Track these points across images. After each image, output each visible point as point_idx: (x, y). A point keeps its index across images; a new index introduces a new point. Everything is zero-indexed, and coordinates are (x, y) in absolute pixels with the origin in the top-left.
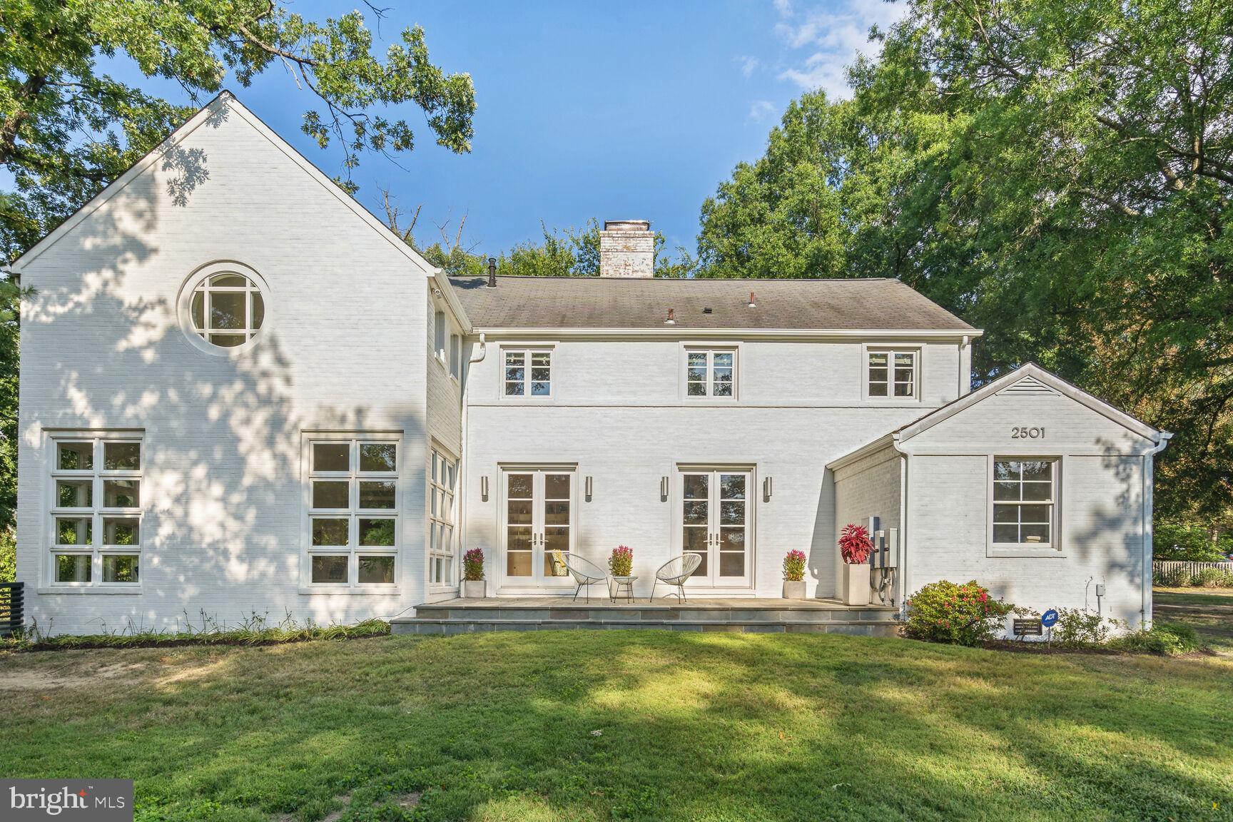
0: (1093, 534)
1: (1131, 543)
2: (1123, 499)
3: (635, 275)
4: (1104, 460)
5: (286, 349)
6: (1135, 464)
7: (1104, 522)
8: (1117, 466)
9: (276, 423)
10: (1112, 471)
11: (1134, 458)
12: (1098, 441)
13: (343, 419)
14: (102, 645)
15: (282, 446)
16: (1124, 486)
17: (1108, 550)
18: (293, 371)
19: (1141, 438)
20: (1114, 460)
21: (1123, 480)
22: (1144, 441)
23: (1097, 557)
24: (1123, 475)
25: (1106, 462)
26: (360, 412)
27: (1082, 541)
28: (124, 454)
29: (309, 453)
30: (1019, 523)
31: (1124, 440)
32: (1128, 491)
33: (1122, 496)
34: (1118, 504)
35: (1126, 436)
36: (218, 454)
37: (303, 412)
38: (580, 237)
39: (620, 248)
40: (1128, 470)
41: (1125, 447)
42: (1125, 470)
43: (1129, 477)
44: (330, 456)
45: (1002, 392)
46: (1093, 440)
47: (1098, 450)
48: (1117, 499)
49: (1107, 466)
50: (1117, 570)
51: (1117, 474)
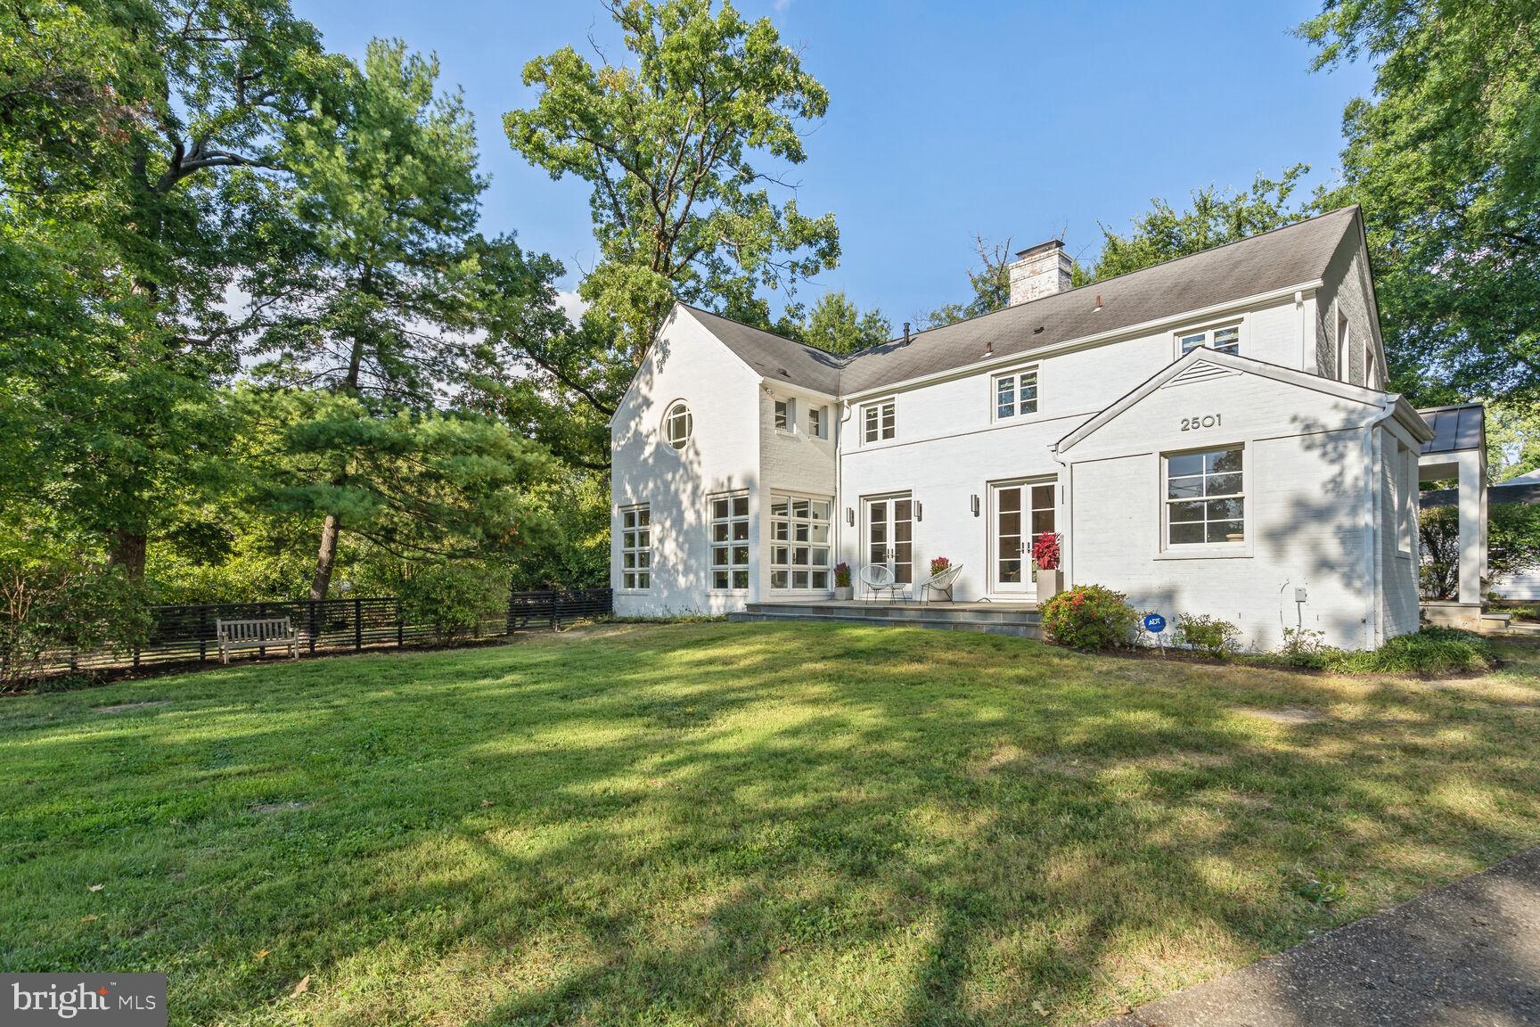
0: (1291, 528)
1: (1350, 537)
2: (1336, 483)
3: (1042, 296)
4: (1303, 440)
5: (699, 446)
6: (1351, 439)
7: (1307, 512)
8: (1324, 445)
9: (696, 488)
10: (1316, 453)
11: (1350, 433)
12: (1294, 419)
13: (722, 485)
14: (647, 622)
15: (698, 506)
16: (1335, 469)
17: (1315, 546)
18: (702, 458)
19: (1361, 405)
20: (1319, 438)
21: (1333, 461)
22: (1364, 409)
23: (1298, 556)
24: (1333, 455)
25: (1306, 443)
26: (729, 479)
27: (1277, 537)
28: (645, 517)
29: (711, 509)
30: (1206, 522)
31: (1334, 412)
32: (1341, 474)
33: (1333, 481)
34: (1327, 492)
35: (1336, 407)
36: (675, 512)
37: (707, 485)
38: (1143, 220)
39: (1026, 274)
40: (1341, 448)
41: (1334, 421)
42: (1335, 449)
43: (1341, 456)
44: (721, 509)
45: (1168, 384)
46: (1288, 418)
47: (1296, 429)
48: (1324, 485)
49: (1309, 448)
50: (1325, 570)
51: (1324, 455)
